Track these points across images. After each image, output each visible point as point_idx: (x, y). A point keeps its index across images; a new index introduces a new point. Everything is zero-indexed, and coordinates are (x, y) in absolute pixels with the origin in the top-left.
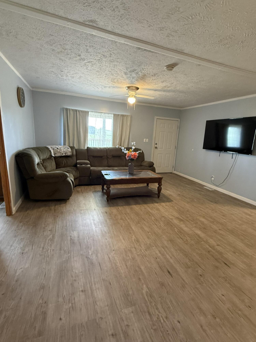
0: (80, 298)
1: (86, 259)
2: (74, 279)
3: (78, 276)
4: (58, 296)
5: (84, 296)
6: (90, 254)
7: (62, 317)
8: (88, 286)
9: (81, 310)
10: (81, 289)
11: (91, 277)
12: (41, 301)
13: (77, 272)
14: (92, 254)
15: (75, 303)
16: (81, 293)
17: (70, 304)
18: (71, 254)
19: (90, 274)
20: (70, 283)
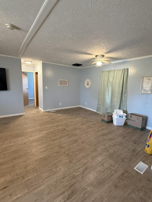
0: (106, 165)
1: (85, 174)
2: (100, 173)
3: (98, 172)
4: (113, 175)
5: (105, 164)
6: (79, 173)
7: (116, 168)
8: (99, 164)
9: (109, 163)
10: (103, 167)
11: (95, 165)
12: (121, 181)
13: (96, 174)
14: (79, 172)
15: (109, 166)
16: (104, 166)
17: (111, 167)
18: (86, 186)
19: (93, 166)
20: (104, 173)
